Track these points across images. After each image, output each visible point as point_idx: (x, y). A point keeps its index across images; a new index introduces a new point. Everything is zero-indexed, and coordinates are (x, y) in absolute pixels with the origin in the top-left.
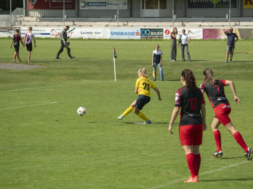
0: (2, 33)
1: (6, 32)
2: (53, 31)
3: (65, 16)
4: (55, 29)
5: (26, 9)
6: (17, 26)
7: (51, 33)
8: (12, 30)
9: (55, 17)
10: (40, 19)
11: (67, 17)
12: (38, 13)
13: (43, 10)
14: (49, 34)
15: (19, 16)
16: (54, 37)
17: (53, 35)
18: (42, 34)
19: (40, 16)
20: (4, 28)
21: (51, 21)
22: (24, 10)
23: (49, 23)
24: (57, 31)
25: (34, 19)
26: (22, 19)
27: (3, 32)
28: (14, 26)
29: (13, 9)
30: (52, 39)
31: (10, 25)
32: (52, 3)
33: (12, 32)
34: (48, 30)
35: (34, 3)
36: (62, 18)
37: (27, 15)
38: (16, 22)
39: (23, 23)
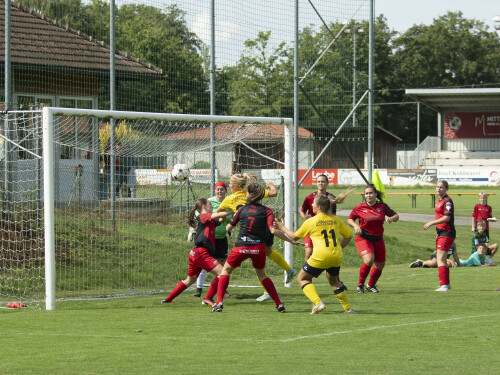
1: (412, 176)
2: (493, 174)
4: (497, 170)
5: (442, 138)
6: (428, 167)
7: (490, 179)
8: (422, 173)
10: (467, 155)
12: (462, 144)
13: (472, 139)
14: (486, 180)
16: (494, 184)
17: (493, 181)
18: (474, 180)
19: (466, 149)
20: (409, 171)
21: (487, 158)
22: (439, 140)
23: (483, 161)
25: (457, 154)
26: (435, 155)
27: (407, 176)
28: (423, 168)
30: (492, 188)
32: (487, 127)
33: (422, 176)
35: (456, 128)
37: (443, 148)
38: (427, 161)
39: (438, 162)
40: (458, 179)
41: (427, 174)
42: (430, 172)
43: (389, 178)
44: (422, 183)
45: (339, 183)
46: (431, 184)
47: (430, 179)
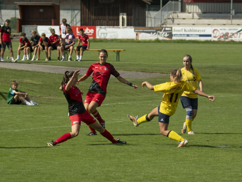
0: (148, 35)
1: (153, 33)
2: (215, 32)
3: (233, 12)
4: (218, 28)
5: (182, 2)
6: (168, 26)
7: (213, 35)
8: (161, 31)
9: (220, 13)
10: (200, 16)
11: (236, 13)
12: (197, 7)
13: (205, 4)
14: (210, 36)
15: (171, 12)
16: (216, 39)
17: (215, 37)
18: (201, 36)
19: (200, 11)
20: (151, 28)
21: (215, 18)
22: (180, 4)
23: (211, 21)
24: (221, 32)
26: (175, 15)
27: (149, 33)
28: (164, 26)
29: (164, 4)
30: (214, 42)
31: (160, 23)
33: (161, 33)
34: (208, 30)
36: (228, 15)
37: (183, 10)
38: (168, 20)
39: (176, 21)
40: (188, 35)
41: (165, 31)
42: (167, 29)
43: (135, 34)
44: (161, 38)
45: (97, 37)
46: (168, 39)
47: (166, 35)
